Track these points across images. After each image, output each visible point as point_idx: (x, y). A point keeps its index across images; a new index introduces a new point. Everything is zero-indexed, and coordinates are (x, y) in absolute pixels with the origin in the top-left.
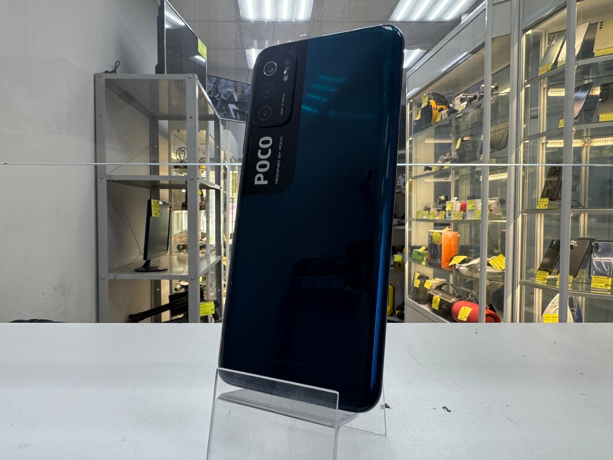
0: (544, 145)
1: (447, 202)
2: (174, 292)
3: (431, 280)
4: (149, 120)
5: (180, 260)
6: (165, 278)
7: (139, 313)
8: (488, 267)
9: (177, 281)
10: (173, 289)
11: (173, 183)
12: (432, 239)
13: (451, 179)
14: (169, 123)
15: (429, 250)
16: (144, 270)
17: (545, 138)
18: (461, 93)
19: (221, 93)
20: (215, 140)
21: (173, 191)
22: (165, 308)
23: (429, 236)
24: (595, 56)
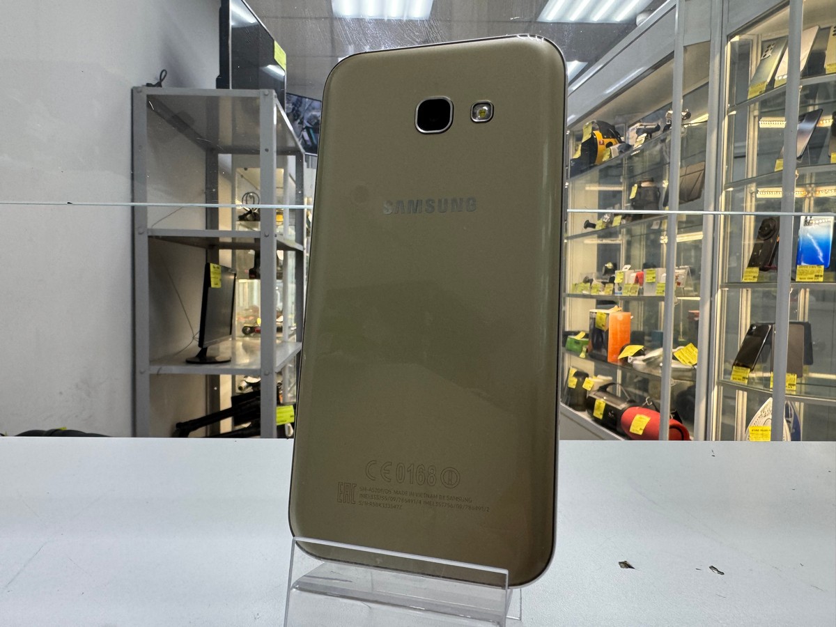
0: (754, 195)
1: (616, 272)
2: (238, 391)
3: (592, 377)
4: (204, 153)
5: (247, 349)
6: (226, 372)
7: (191, 421)
8: (673, 361)
9: (241, 377)
10: (237, 388)
11: (237, 241)
12: (595, 323)
13: (621, 240)
14: (232, 157)
15: (590, 336)
16: (198, 360)
17: (754, 185)
18: (639, 121)
19: (303, 118)
20: (296, 182)
21: (238, 252)
22: (225, 414)
23: (590, 318)
24: (827, 73)
